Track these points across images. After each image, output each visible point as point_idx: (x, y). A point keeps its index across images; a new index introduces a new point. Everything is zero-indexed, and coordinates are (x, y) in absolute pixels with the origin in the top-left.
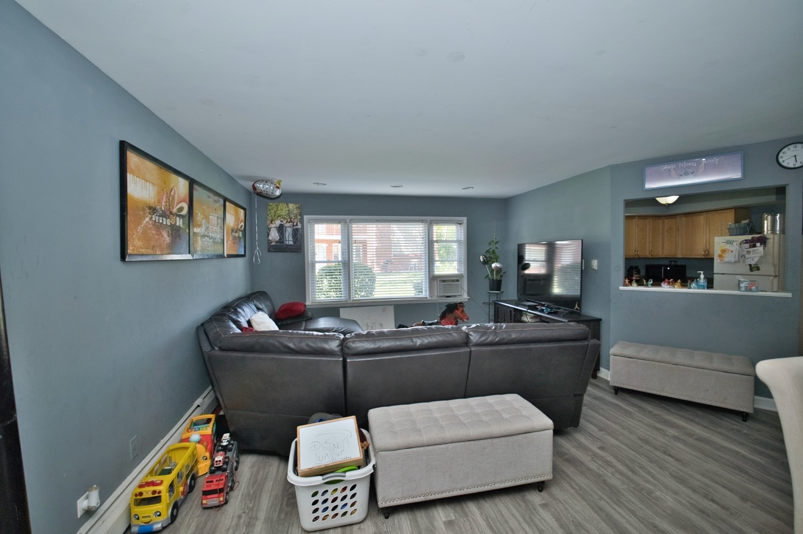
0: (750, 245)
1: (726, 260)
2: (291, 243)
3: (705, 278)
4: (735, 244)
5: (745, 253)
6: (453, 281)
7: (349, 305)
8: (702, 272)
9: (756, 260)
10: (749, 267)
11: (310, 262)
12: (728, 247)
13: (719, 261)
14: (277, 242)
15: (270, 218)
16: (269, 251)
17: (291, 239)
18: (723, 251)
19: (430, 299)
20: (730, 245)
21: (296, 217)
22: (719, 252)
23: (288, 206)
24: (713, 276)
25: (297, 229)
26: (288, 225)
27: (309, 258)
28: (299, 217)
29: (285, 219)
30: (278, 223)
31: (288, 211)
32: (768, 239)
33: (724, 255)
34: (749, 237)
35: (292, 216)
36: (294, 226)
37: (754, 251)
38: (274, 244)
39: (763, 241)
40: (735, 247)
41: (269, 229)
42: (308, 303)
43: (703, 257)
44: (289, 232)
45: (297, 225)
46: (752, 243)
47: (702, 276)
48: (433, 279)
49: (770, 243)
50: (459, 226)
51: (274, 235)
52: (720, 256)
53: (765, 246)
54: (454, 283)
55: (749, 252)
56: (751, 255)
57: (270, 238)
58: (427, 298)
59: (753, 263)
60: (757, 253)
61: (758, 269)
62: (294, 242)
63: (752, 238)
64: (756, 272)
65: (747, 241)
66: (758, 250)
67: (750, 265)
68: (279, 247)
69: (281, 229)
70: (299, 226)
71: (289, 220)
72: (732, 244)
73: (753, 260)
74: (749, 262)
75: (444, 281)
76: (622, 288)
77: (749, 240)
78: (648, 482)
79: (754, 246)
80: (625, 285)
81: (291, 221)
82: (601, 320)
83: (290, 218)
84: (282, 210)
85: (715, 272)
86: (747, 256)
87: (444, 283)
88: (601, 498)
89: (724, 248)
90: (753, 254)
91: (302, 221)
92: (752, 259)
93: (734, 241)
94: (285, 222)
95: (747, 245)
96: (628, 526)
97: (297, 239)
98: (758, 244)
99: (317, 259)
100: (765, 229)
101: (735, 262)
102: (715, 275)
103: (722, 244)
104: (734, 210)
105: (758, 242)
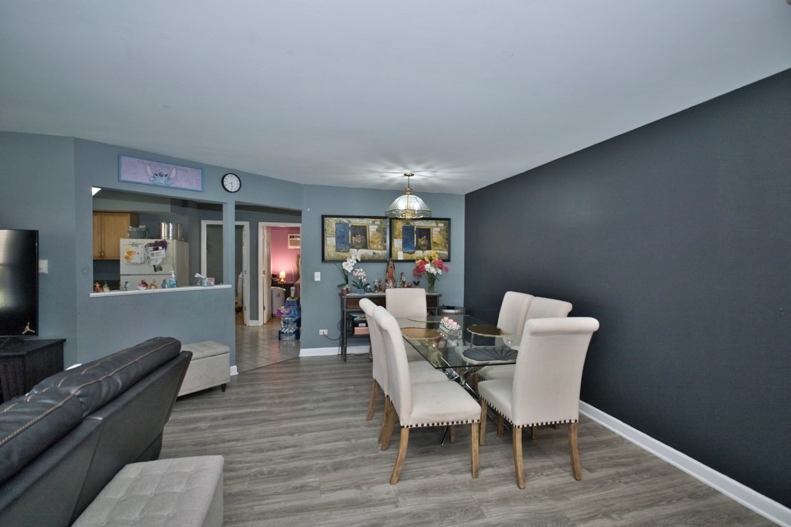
0: (154, 248)
1: (132, 261)
4: (140, 246)
5: (150, 255)
9: (159, 261)
10: (153, 268)
12: (133, 249)
13: (126, 262)
18: (130, 253)
20: (136, 247)
22: (126, 254)
24: (120, 278)
32: (168, 243)
33: (131, 257)
34: (153, 241)
37: (157, 253)
39: (164, 245)
40: (140, 250)
43: (98, 259)
46: (156, 247)
49: (170, 246)
52: (127, 258)
53: (166, 249)
55: (153, 255)
56: (155, 257)
59: (157, 264)
60: (159, 255)
61: (161, 269)
63: (156, 242)
64: (159, 272)
65: (150, 245)
66: (160, 252)
67: (154, 266)
72: (138, 246)
73: (156, 261)
74: (153, 263)
76: (93, 295)
77: (152, 243)
78: (249, 468)
79: (157, 249)
80: (98, 291)
82: (65, 340)
85: (121, 273)
86: (152, 258)
88: (251, 507)
89: (131, 250)
90: (157, 256)
93: (139, 244)
95: (151, 248)
96: (290, 504)
98: (160, 248)
100: (163, 235)
101: (141, 263)
102: (121, 277)
103: (128, 246)
104: (129, 214)
105: (160, 246)
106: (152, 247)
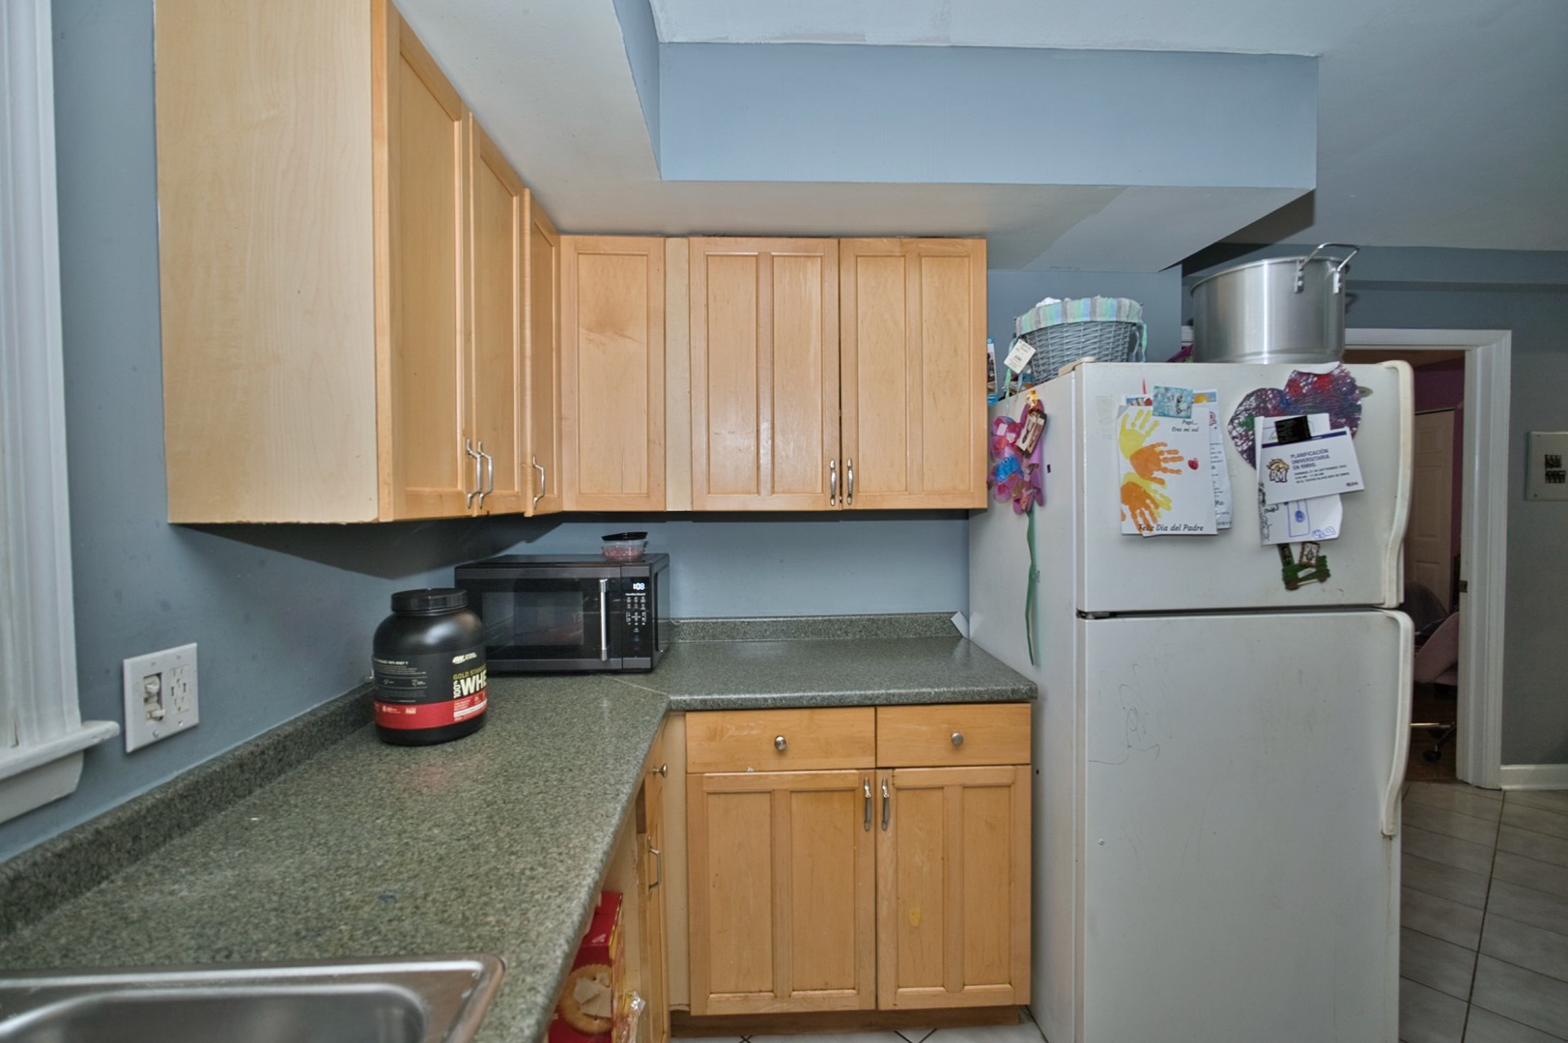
0: (1279, 425)
1: (1168, 519)
4: (1199, 412)
5: (1261, 474)
9: (1315, 516)
12: (1162, 432)
18: (1147, 461)
20: (1178, 423)
32: (1365, 392)
33: (1152, 488)
37: (1301, 461)
39: (1341, 401)
40: (1205, 437)
46: (1294, 415)
52: (1132, 494)
56: (1290, 490)
59: (1299, 533)
60: (1320, 476)
61: (1322, 574)
63: (1295, 383)
64: (1310, 593)
65: (1260, 403)
66: (1324, 454)
67: (1284, 548)
72: (1188, 413)
73: (1299, 515)
74: (1281, 529)
77: (1277, 393)
79: (1295, 431)
86: (1273, 492)
89: (1146, 443)
90: (1301, 478)
92: (1293, 508)
93: (1198, 398)
98: (1320, 423)
101: (1218, 532)
103: (1134, 409)
105: (1318, 410)
106: (1272, 421)
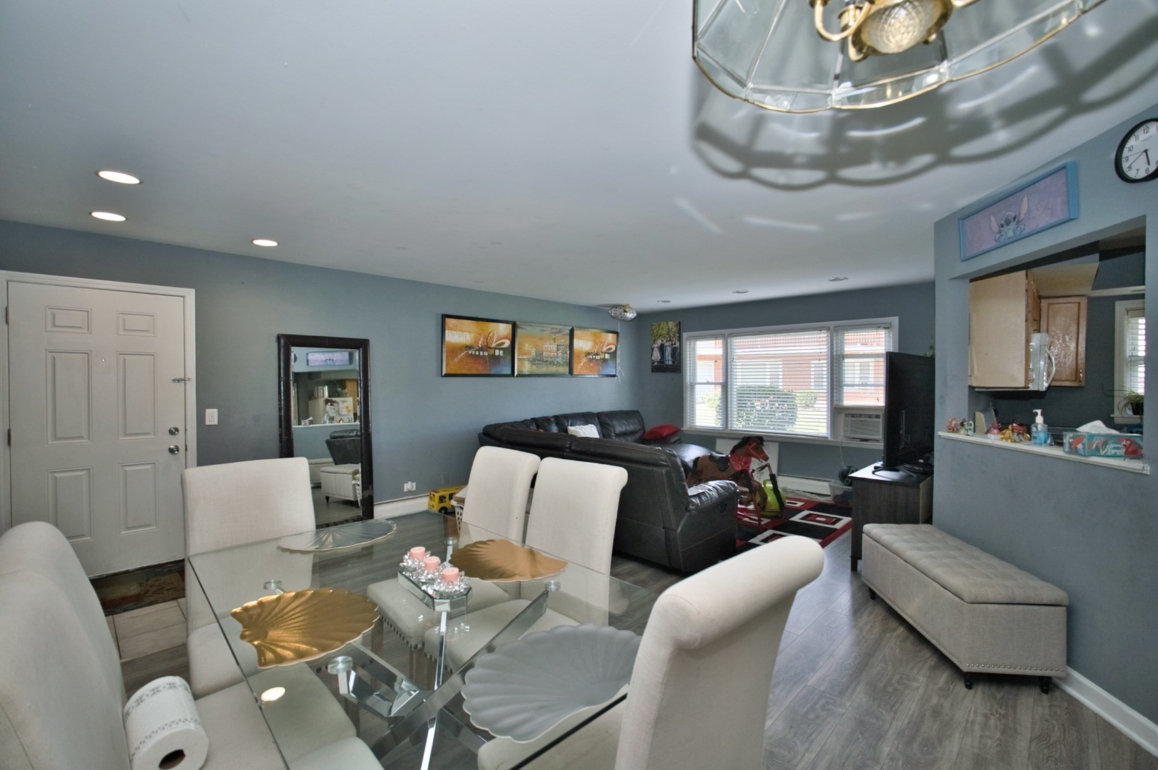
2: (670, 363)
3: (1045, 422)
6: (870, 417)
7: (725, 435)
8: (1039, 411)
11: (688, 383)
14: (658, 362)
15: (653, 338)
16: (652, 371)
17: (670, 358)
19: (832, 440)
21: (674, 335)
23: (668, 324)
25: (675, 348)
26: (668, 344)
27: (688, 379)
28: (677, 335)
29: (665, 337)
30: (659, 342)
31: (668, 329)
35: (671, 335)
36: (672, 345)
38: (656, 364)
41: (653, 349)
42: (685, 428)
44: (668, 351)
45: (675, 344)
47: (1039, 419)
48: (837, 411)
50: (887, 330)
51: (656, 355)
54: (870, 419)
57: (653, 358)
58: (827, 438)
62: (673, 362)
68: (660, 368)
69: (662, 348)
70: (677, 345)
71: (669, 339)
75: (853, 416)
81: (670, 340)
83: (670, 337)
84: (663, 329)
87: (853, 419)
91: (680, 339)
94: (665, 341)
97: (675, 359)
99: (698, 381)
